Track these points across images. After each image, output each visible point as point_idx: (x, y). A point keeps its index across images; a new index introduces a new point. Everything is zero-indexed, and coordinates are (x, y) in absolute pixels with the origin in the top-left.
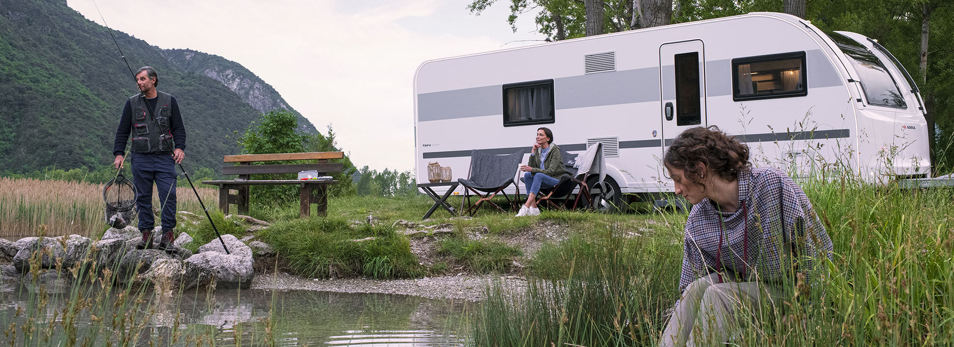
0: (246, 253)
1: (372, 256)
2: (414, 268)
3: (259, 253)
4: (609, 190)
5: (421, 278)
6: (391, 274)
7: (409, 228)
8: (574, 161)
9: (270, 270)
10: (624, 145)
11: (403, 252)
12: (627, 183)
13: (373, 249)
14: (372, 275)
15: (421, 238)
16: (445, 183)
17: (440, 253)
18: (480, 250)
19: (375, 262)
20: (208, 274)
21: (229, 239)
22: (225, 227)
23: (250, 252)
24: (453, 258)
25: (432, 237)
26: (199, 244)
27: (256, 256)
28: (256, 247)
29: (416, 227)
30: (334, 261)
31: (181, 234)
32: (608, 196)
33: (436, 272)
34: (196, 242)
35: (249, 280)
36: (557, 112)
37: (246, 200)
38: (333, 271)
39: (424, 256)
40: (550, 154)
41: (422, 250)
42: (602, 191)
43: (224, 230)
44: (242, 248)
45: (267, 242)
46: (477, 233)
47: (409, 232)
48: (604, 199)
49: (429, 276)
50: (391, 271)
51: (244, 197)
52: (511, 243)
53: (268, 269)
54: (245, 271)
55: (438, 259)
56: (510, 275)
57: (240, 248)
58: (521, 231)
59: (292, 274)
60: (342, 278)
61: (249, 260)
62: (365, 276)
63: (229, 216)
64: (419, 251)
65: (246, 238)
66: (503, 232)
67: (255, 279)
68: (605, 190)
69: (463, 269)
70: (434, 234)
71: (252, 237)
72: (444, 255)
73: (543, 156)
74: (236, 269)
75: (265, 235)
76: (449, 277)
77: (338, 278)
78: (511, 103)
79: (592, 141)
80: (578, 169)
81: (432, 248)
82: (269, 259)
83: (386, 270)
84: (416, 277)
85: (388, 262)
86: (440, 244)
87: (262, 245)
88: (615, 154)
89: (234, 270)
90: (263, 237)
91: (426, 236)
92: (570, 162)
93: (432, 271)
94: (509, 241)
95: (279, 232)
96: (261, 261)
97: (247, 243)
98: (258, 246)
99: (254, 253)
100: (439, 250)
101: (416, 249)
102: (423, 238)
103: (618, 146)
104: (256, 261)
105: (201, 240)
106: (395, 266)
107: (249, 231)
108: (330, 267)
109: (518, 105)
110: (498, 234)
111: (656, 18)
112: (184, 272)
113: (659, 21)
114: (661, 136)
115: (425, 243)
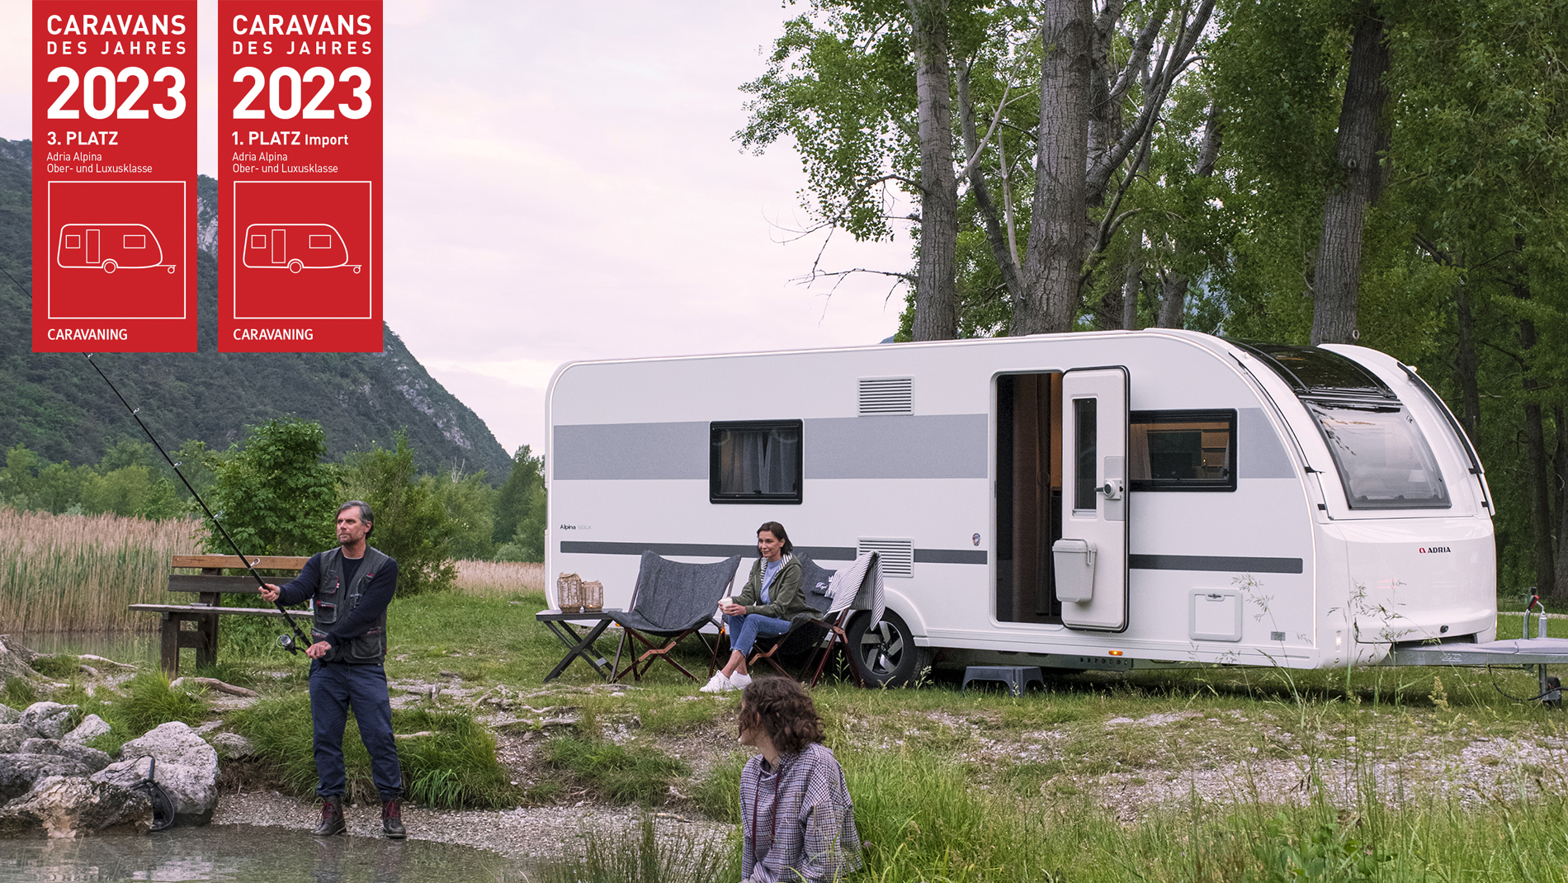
0: (205, 758)
1: (428, 767)
2: (500, 790)
3: (231, 755)
4: (894, 637)
5: (511, 809)
6: (460, 800)
7: (504, 710)
8: (827, 584)
9: (248, 785)
10: (923, 556)
11: (483, 761)
12: (925, 627)
13: (428, 755)
14: (427, 799)
15: (519, 734)
16: (589, 614)
17: (550, 762)
18: (619, 761)
19: (431, 779)
20: (138, 803)
21: (178, 730)
22: (171, 704)
23: (212, 757)
24: (571, 773)
25: (540, 732)
26: (122, 738)
27: (224, 762)
28: (225, 745)
29: (516, 709)
30: (361, 773)
31: (86, 718)
32: (893, 650)
33: (538, 799)
34: (118, 735)
35: (210, 810)
36: (808, 484)
37: (212, 642)
38: (358, 792)
39: (521, 769)
40: (781, 573)
41: (520, 757)
42: (882, 639)
43: (169, 709)
44: (200, 747)
45: (244, 735)
46: (621, 727)
47: (502, 718)
48: (886, 654)
49: (525, 806)
50: (460, 793)
51: (208, 635)
52: (673, 751)
53: (245, 784)
54: (202, 795)
55: (546, 774)
56: (663, 810)
57: (196, 749)
58: (694, 729)
59: (287, 793)
60: (373, 803)
61: (210, 771)
62: (414, 802)
63: (179, 681)
64: (513, 759)
65: (208, 726)
66: (664, 730)
67: (221, 803)
68: (887, 637)
69: (587, 794)
70: (545, 727)
71: (219, 723)
72: (556, 767)
73: (768, 575)
74: (188, 792)
75: (241, 720)
76: (561, 808)
77: (368, 804)
78: (725, 460)
79: (866, 544)
80: (832, 599)
81: (536, 754)
82: (247, 766)
83: (450, 793)
84: (503, 807)
85: (455, 780)
86: (553, 745)
87: (235, 739)
88: (906, 572)
89: (183, 792)
90: (237, 723)
91: (529, 731)
92: (819, 585)
93: (532, 796)
94: (671, 745)
95: (267, 718)
96: (233, 769)
97: (207, 737)
98: (228, 742)
99: (219, 757)
100: (549, 757)
101: (509, 754)
102: (524, 733)
103: (912, 558)
104: (223, 771)
105: (125, 729)
106: (467, 787)
107: (214, 712)
108: (353, 784)
109: (738, 463)
110: (655, 731)
111: (1049, 268)
112: (96, 800)
113: (1054, 275)
114: (988, 544)
115: (526, 742)
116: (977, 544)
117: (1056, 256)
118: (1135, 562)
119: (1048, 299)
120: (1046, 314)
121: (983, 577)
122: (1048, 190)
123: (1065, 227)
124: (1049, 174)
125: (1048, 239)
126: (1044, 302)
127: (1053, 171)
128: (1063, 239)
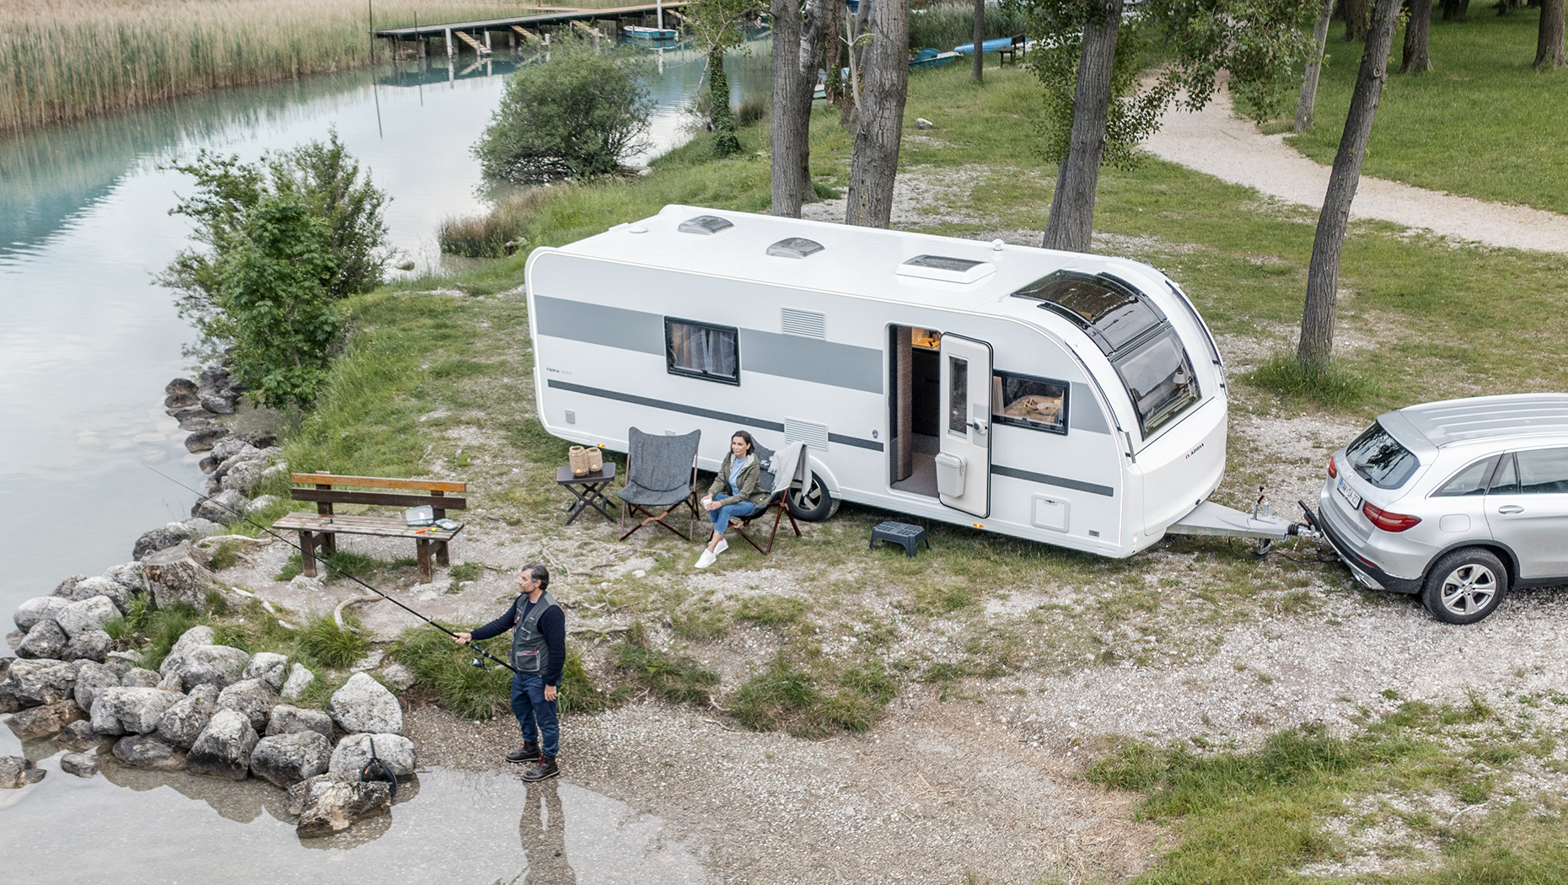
2: (593, 697)
4: (814, 487)
5: (602, 712)
10: (835, 438)
12: (836, 486)
17: (619, 667)
18: (668, 668)
25: (605, 637)
32: (813, 495)
33: (617, 700)
36: (744, 372)
39: (600, 674)
41: (596, 662)
45: (402, 663)
46: (659, 627)
49: (610, 708)
52: (705, 659)
55: (617, 676)
56: (707, 712)
59: (441, 706)
64: (592, 664)
66: (691, 633)
69: (649, 692)
70: (608, 633)
71: (381, 653)
76: (634, 707)
79: (791, 422)
81: (607, 658)
84: (596, 710)
87: (400, 673)
88: (823, 448)
90: (395, 655)
91: (597, 637)
93: (614, 699)
94: (700, 653)
100: (616, 662)
101: (588, 659)
103: (827, 438)
106: (570, 701)
107: (374, 642)
109: (687, 343)
110: (686, 634)
111: (882, 108)
112: (356, 798)
113: (887, 113)
114: (884, 438)
115: (597, 646)
116: (875, 437)
117: (888, 99)
118: (994, 469)
119: (882, 134)
120: (882, 146)
121: (881, 460)
122: (882, 45)
123: (894, 74)
124: (882, 32)
125: (882, 85)
126: (880, 136)
127: (885, 30)
128: (893, 85)
